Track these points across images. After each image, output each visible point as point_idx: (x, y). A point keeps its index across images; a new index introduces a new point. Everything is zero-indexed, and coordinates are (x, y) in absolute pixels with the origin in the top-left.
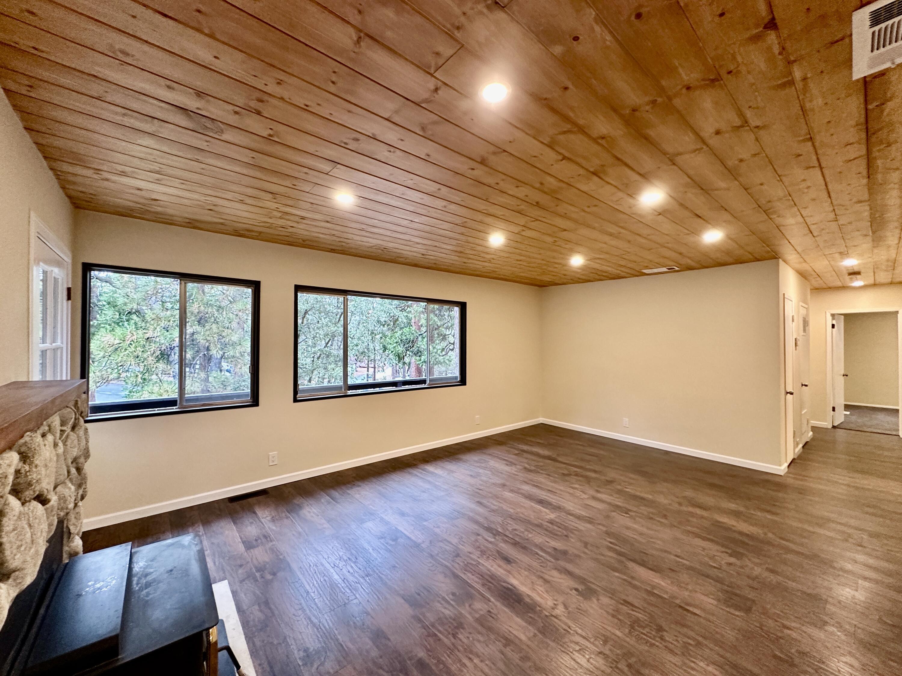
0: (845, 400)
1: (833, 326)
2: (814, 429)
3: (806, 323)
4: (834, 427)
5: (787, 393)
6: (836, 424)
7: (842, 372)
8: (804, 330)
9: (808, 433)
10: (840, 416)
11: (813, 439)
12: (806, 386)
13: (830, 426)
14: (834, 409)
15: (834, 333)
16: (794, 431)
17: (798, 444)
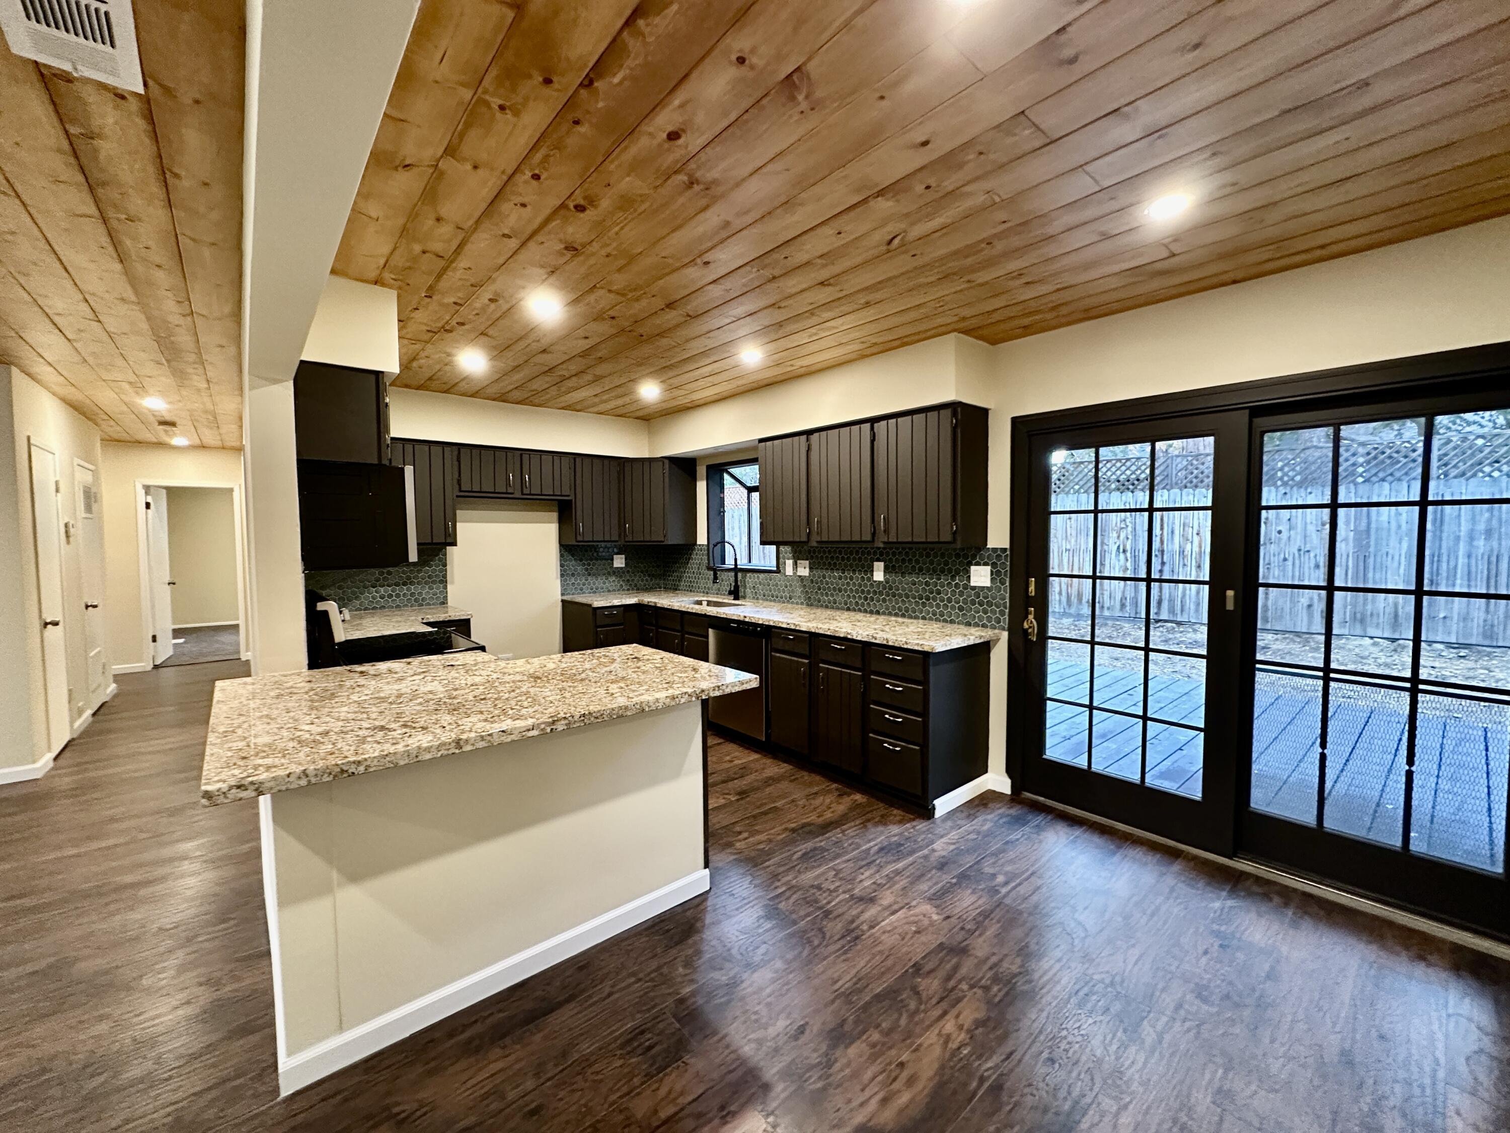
0: (174, 623)
1: (148, 506)
2: (117, 678)
3: (90, 498)
4: (156, 667)
5: (46, 624)
6: (158, 662)
7: (168, 579)
8: (88, 508)
9: (108, 686)
10: (166, 649)
11: (115, 696)
12: (95, 606)
13: (149, 667)
14: (154, 639)
15: (150, 516)
16: (70, 691)
17: (80, 712)
